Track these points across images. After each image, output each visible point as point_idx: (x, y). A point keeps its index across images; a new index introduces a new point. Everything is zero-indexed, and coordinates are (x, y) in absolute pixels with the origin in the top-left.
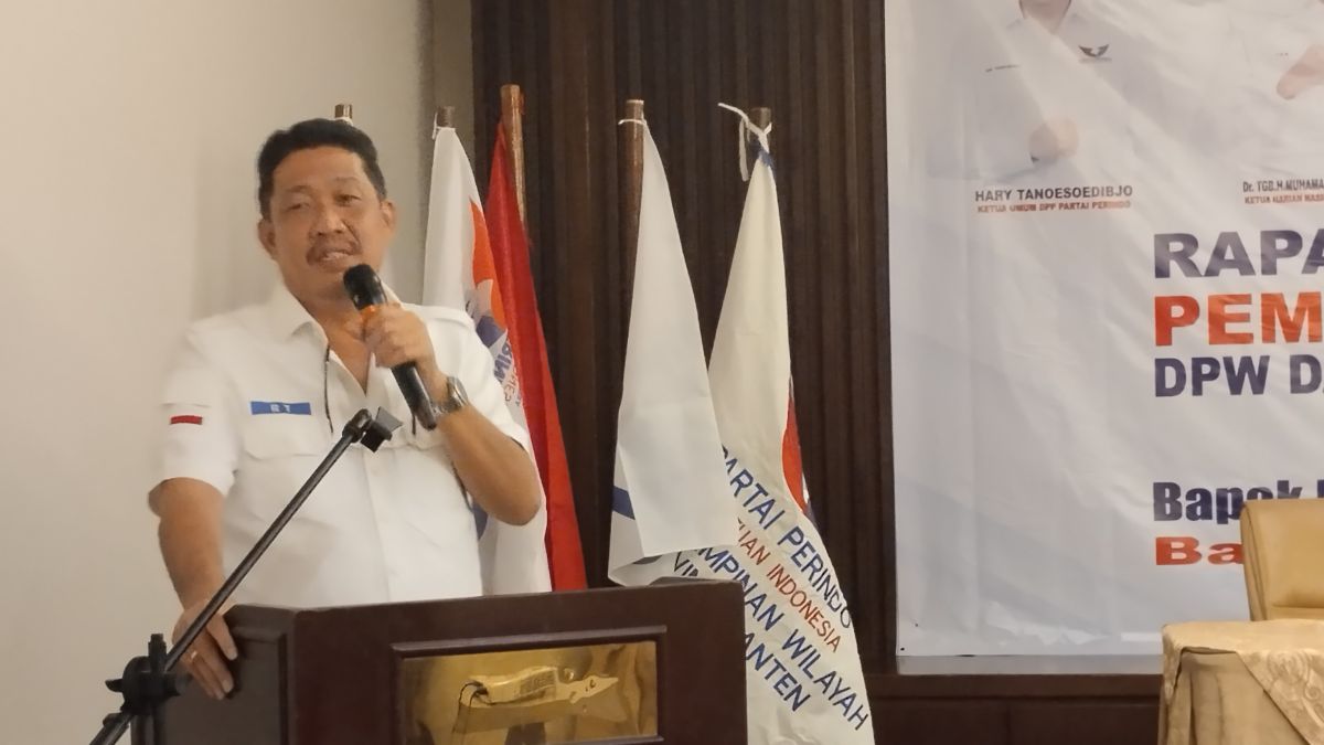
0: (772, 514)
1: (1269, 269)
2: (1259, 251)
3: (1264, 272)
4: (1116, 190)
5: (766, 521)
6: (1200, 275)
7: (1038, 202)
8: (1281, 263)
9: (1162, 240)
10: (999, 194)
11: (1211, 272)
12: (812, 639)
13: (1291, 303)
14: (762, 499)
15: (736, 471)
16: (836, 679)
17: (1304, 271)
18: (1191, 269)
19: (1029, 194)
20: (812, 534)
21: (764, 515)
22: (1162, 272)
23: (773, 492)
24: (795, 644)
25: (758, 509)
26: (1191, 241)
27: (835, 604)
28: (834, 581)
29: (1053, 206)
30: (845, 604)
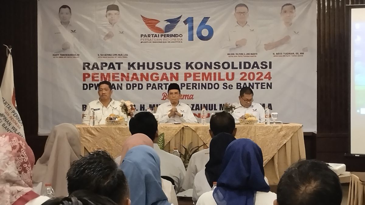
0: (10, 108)
1: (102, 69)
2: (100, 66)
3: (101, 69)
4: (77, 55)
5: (9, 109)
6: (90, 70)
7: (64, 56)
8: (104, 68)
9: (84, 63)
10: (57, 55)
11: (92, 69)
12: (16, 127)
13: (105, 75)
14: (9, 106)
15: (4, 102)
16: (20, 133)
17: (108, 69)
18: (89, 69)
19: (62, 55)
20: (17, 112)
21: (9, 108)
22: (84, 69)
23: (11, 105)
24: (13, 128)
25: (8, 108)
26: (89, 64)
27: (20, 122)
28: (20, 118)
29: (66, 57)
30: (22, 122)
